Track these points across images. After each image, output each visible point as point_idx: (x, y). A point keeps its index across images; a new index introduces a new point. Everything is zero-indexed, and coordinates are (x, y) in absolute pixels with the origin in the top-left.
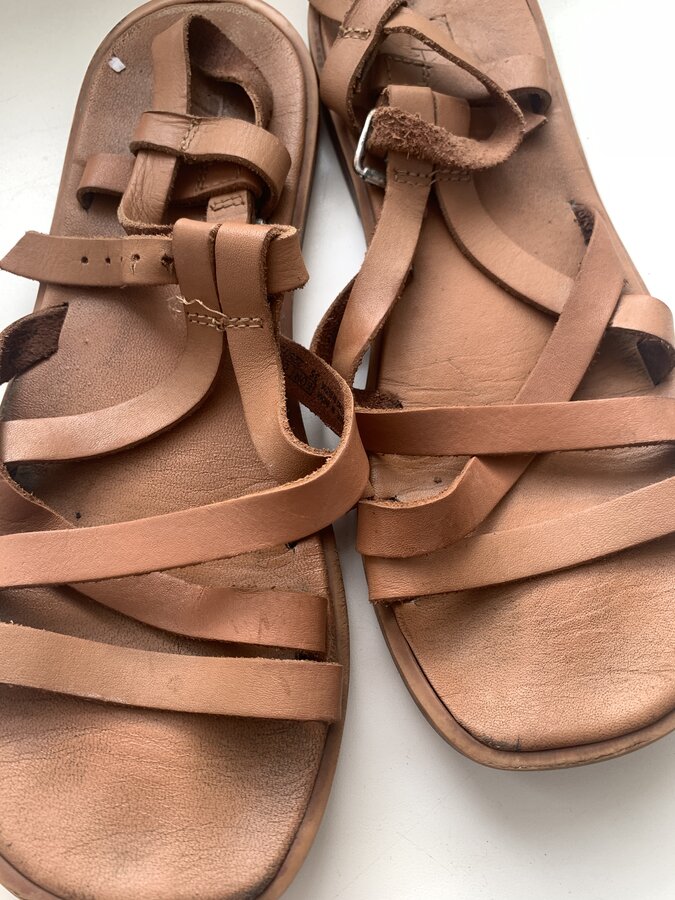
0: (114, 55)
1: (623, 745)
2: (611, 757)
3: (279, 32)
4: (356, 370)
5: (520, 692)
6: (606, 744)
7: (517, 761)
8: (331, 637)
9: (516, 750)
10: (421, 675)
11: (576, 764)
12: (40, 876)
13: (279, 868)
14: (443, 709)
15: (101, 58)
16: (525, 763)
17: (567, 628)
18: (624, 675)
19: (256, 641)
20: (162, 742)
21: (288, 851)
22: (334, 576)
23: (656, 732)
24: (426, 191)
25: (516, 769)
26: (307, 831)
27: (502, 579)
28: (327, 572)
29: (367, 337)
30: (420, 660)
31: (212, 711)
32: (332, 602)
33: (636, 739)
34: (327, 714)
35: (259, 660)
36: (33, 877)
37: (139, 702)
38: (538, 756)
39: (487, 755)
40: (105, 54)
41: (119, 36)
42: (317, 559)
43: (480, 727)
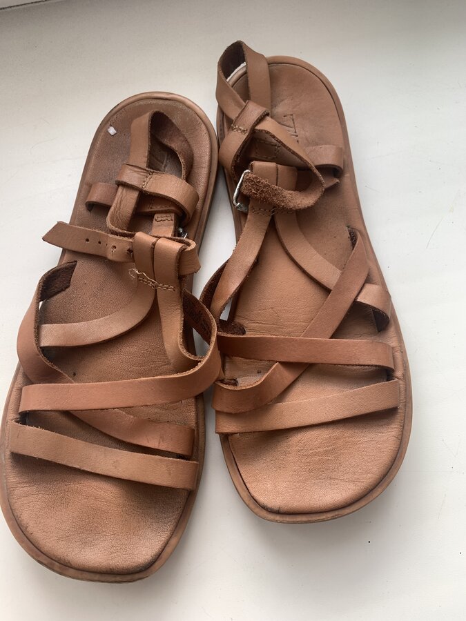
0: (111, 125)
1: (330, 515)
2: (323, 520)
3: (200, 120)
4: (221, 313)
5: (285, 484)
6: (322, 514)
7: (278, 518)
8: (195, 448)
9: (278, 512)
10: (237, 471)
11: (306, 522)
12: (45, 549)
13: (158, 557)
14: (246, 489)
15: (104, 126)
16: (281, 519)
17: (312, 455)
18: (336, 481)
19: (157, 448)
20: (108, 492)
21: (163, 550)
22: (201, 417)
23: (347, 511)
24: (269, 219)
25: (277, 521)
26: (174, 541)
27: (283, 427)
28: (197, 415)
29: (229, 296)
30: (238, 464)
31: (132, 479)
32: (198, 430)
33: (337, 513)
34: (188, 486)
35: (157, 457)
36: (41, 549)
37: (97, 472)
38: (288, 516)
39: (264, 513)
40: (106, 124)
41: (114, 114)
42: (193, 408)
43: (262, 499)
